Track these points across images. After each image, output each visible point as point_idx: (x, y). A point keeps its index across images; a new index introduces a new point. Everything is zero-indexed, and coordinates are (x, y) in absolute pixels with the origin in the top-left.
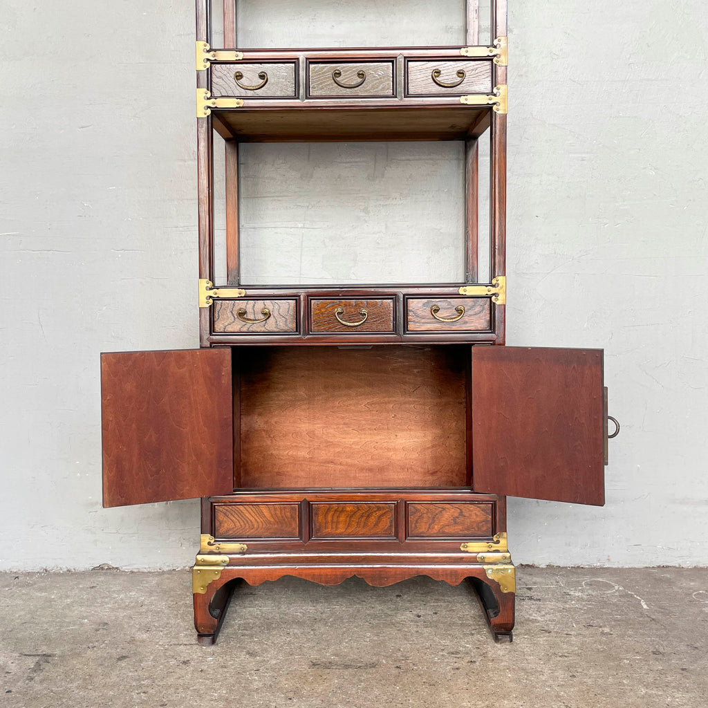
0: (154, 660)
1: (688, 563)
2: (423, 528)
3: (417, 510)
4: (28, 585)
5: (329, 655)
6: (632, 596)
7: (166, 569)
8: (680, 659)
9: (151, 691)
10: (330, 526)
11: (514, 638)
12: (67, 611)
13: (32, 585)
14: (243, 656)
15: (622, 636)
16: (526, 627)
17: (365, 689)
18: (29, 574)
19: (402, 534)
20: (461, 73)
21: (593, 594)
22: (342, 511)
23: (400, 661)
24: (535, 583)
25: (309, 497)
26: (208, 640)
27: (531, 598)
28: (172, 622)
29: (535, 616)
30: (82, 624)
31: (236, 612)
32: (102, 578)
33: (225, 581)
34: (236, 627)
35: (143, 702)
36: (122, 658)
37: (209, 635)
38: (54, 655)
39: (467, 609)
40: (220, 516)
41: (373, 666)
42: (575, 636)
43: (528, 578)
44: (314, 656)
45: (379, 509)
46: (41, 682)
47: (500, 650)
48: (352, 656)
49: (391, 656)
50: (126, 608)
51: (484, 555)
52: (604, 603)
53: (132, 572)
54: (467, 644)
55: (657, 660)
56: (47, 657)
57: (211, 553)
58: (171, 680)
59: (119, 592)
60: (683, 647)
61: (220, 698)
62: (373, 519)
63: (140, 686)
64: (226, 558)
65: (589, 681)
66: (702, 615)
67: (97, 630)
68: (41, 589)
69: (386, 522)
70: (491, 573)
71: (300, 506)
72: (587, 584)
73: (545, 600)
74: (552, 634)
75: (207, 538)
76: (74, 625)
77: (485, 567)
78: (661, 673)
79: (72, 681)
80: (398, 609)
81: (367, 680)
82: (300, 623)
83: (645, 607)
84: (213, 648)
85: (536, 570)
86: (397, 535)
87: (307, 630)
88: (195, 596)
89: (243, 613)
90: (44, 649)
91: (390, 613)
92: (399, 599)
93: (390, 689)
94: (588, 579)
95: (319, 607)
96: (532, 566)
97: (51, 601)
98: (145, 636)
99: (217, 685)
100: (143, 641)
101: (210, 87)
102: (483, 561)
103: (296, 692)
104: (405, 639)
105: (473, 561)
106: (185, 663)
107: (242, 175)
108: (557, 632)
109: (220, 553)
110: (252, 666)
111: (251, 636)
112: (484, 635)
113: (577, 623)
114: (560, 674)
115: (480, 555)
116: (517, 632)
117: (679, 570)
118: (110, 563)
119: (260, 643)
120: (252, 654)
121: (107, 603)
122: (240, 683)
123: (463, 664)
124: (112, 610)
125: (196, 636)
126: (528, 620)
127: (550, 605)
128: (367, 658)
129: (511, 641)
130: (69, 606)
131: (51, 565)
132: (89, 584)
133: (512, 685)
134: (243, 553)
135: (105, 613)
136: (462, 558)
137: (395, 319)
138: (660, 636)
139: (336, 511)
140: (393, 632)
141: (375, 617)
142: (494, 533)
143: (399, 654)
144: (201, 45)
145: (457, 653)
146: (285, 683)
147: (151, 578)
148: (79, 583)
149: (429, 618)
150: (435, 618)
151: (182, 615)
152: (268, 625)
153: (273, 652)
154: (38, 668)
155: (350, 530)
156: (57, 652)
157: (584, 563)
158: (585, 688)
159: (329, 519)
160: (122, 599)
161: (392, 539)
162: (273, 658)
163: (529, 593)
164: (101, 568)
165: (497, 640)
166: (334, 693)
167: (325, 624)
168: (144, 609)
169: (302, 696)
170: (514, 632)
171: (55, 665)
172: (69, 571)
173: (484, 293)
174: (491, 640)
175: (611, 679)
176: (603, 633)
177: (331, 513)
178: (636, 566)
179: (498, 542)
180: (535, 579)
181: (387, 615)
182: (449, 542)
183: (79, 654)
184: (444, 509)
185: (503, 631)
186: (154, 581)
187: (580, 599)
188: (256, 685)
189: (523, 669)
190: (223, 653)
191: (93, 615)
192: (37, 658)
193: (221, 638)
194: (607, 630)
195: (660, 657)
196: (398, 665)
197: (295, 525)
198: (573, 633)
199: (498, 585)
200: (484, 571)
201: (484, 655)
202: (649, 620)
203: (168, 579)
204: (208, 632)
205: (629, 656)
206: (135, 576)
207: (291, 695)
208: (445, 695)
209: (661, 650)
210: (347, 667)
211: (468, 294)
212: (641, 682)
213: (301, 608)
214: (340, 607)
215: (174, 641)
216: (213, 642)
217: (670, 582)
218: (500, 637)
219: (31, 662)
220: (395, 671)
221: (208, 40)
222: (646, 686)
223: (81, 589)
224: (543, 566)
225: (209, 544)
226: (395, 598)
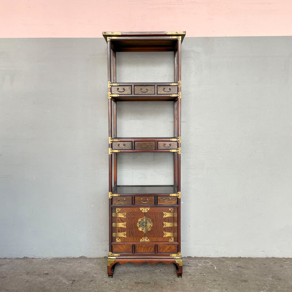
0: (99, 281)
1: (230, 256)
2: (161, 251)
3: (160, 247)
4: (64, 262)
5: (139, 281)
6: (213, 265)
7: (98, 257)
8: (219, 282)
9: (99, 289)
10: (139, 250)
11: (182, 276)
12: (76, 269)
13: (66, 261)
14: (119, 281)
15: (208, 276)
16: (186, 274)
17: (147, 289)
18: (64, 258)
19: (156, 252)
20: (170, 145)
21: (204, 265)
22: (142, 247)
23: (155, 282)
24: (190, 262)
25: (134, 243)
26: (111, 277)
27: (188, 266)
28: (102, 272)
29: (189, 271)
30: (80, 272)
31: (117, 269)
32: (82, 260)
33: (115, 263)
34: (117, 273)
35: (98, 291)
36: (91, 281)
37: (111, 276)
38: (76, 280)
39: (173, 269)
40: (114, 248)
41: (149, 283)
42: (197, 276)
43: (189, 260)
44: (136, 281)
45: (151, 246)
46: (74, 286)
47: (179, 279)
48: (144, 281)
49: (153, 281)
50: (90, 268)
51: (175, 257)
52: (206, 267)
53: (90, 258)
54: (171, 278)
55: (214, 282)
56: (74, 280)
57: (112, 256)
58: (103, 286)
59: (87, 264)
60: (221, 279)
61: (115, 291)
62: (149, 249)
63: (97, 288)
64: (115, 258)
65: (197, 287)
66: (228, 271)
67: (84, 274)
68: (68, 263)
69: (153, 249)
70: (177, 261)
71: (132, 245)
72: (203, 262)
73: (192, 266)
74: (192, 276)
75: (111, 253)
76: (78, 272)
77: (176, 260)
78: (214, 285)
79: (81, 286)
80: (156, 269)
81: (148, 286)
82: (132, 272)
83: (215, 268)
84: (112, 279)
85: (192, 258)
86: (155, 252)
87: (134, 274)
88: (108, 266)
89: (119, 270)
90: (73, 279)
91: (154, 270)
92: (156, 266)
93: (153, 289)
94: (203, 261)
95: (137, 268)
96: (190, 257)
97: (71, 266)
98: (96, 275)
99: (114, 287)
100: (95, 277)
101: (112, 147)
102: (175, 259)
103: (132, 289)
104: (157, 276)
105: (173, 258)
106: (106, 282)
107: (118, 158)
108: (193, 275)
109: (113, 256)
110: (121, 283)
111: (121, 276)
112: (175, 276)
113: (198, 273)
114: (191, 285)
115: (174, 257)
116: (183, 275)
117: (227, 258)
118: (84, 255)
119: (123, 277)
120: (121, 280)
121: (85, 267)
122: (119, 287)
123: (170, 283)
124: (87, 268)
125: (108, 275)
126: (187, 272)
127: (193, 268)
128: (148, 281)
129: (182, 277)
130: (76, 268)
131: (69, 256)
132: (79, 262)
133: (180, 288)
134: (119, 256)
135: (85, 269)
136: (170, 258)
137: (155, 201)
138: (216, 276)
139: (141, 247)
140: (154, 275)
141: (150, 271)
142: (178, 252)
143: (155, 280)
144: (110, 138)
145: (169, 280)
146: (129, 287)
147: (94, 260)
148: (77, 261)
149: (163, 271)
150: (165, 271)
151: (104, 270)
152: (125, 273)
153: (126, 280)
154: (73, 283)
155: (144, 251)
156: (76, 279)
157: (204, 256)
158: (196, 288)
159: (139, 248)
160: (89, 266)
161: (154, 253)
162: (126, 281)
163: (189, 265)
164: (82, 257)
165: (178, 277)
166: (140, 290)
167: (138, 273)
168: (94, 268)
169: (133, 290)
170: (182, 275)
171: (76, 283)
172: (74, 257)
173: (176, 196)
174: (177, 277)
175: (202, 286)
176: (203, 275)
177: (140, 247)
178: (217, 257)
179: (179, 254)
180: (191, 261)
181: (153, 270)
182: (167, 254)
183: (81, 280)
184: (166, 246)
185: (180, 275)
186: (96, 261)
187: (200, 266)
188: (122, 288)
189: (183, 284)
190: (114, 280)
191: (82, 270)
192: (72, 281)
193: (114, 276)
194: (205, 274)
195: (215, 281)
196: (155, 283)
197: (131, 250)
198: (196, 275)
199: (179, 264)
200: (175, 261)
201: (175, 281)
202: (215, 272)
203: (99, 260)
204: (111, 275)
205: (208, 281)
206: (91, 259)
207: (130, 290)
208: (165, 290)
209: (216, 280)
210: (143, 283)
211: (172, 196)
212: (209, 287)
213: (133, 269)
214: (142, 269)
215: (103, 277)
216: (112, 277)
217: (224, 262)
218: (179, 276)
219: (71, 282)
220: (154, 285)
221: (111, 137)
222: (210, 288)
223: (78, 263)
224: (193, 257)
225: (111, 254)
226: (155, 266)
